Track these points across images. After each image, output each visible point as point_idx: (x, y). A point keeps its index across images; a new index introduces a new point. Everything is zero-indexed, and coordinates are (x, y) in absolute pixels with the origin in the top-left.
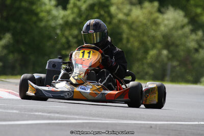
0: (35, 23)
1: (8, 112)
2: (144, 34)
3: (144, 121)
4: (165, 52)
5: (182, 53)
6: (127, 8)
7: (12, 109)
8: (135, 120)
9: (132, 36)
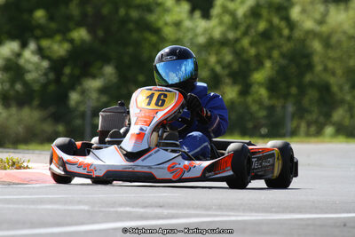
1: (68, 210)
3: (316, 213)
6: (319, 10)
7: (79, 202)
8: (300, 212)
9: (329, 58)
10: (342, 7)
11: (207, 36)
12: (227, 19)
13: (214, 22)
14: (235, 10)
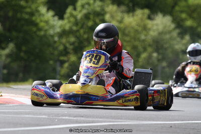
0: (35, 32)
2: (135, 39)
4: (155, 55)
5: (170, 55)
6: (119, 16)
10: (131, 14)
11: (62, 28)
12: (72, 19)
13: (66, 21)
14: (77, 15)
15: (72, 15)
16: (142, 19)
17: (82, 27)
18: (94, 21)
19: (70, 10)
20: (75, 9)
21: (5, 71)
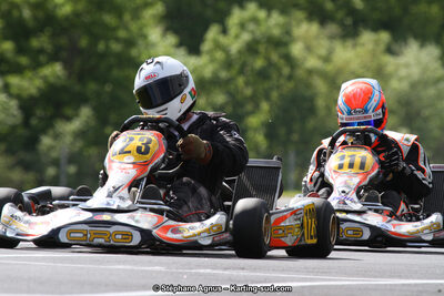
15: (218, 46)
16: (373, 54)
17: (241, 72)
18: (268, 59)
19: (213, 33)
20: (224, 31)
21: (72, 169)
